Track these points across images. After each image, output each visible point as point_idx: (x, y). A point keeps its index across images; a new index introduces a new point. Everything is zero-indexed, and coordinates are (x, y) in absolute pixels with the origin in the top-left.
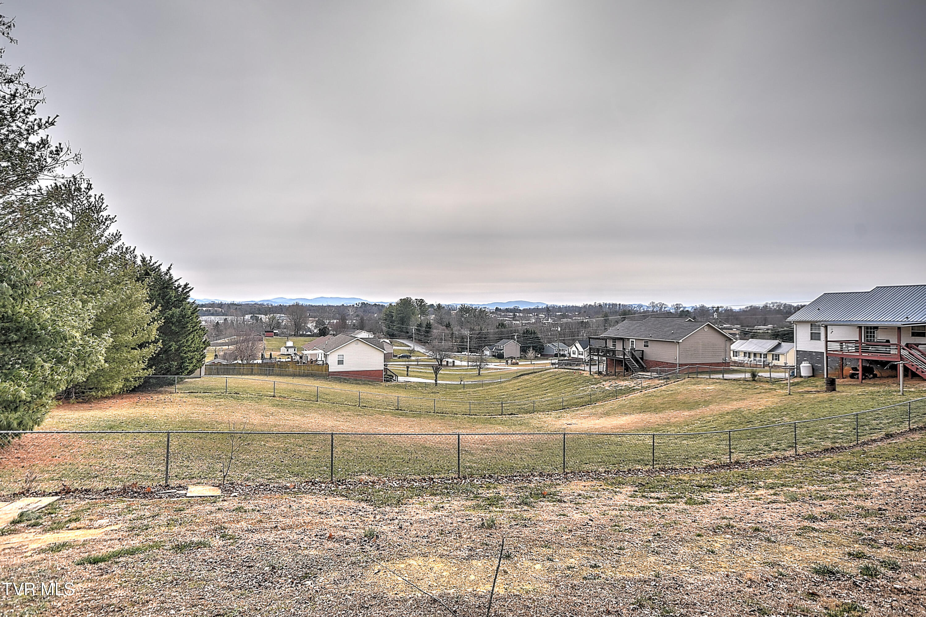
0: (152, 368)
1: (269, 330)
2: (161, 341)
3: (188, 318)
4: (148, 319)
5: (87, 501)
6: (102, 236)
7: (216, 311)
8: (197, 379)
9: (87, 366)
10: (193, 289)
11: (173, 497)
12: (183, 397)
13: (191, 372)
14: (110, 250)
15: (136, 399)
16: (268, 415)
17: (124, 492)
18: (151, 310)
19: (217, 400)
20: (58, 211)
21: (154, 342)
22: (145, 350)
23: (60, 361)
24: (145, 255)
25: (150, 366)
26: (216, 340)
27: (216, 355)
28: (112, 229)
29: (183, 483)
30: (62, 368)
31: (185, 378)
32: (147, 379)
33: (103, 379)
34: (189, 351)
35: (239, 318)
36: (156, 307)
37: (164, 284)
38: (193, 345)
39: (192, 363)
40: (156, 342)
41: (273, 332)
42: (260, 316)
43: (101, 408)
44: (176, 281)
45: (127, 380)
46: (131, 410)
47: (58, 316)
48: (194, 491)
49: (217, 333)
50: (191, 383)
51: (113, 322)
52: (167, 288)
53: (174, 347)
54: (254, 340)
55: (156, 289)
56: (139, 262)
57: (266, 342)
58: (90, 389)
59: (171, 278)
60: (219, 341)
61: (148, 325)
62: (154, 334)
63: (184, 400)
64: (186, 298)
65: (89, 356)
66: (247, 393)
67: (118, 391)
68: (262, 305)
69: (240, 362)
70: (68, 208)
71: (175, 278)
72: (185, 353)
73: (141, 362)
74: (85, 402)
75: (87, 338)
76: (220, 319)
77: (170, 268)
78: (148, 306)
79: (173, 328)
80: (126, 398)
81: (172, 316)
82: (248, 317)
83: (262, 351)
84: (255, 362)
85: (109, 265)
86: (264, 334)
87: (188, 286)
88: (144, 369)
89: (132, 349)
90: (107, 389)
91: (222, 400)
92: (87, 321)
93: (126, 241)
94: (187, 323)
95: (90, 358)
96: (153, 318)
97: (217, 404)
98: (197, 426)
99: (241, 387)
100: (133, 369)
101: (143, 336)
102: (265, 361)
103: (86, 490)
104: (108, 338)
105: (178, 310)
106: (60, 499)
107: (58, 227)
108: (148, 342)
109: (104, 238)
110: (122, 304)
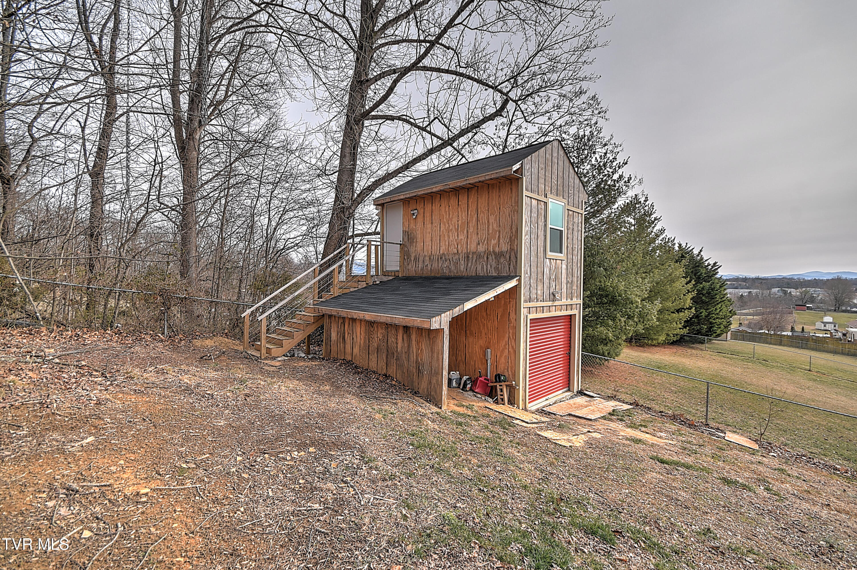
0: (686, 328)
1: (801, 303)
2: (694, 308)
3: (717, 290)
4: (684, 291)
5: (650, 416)
6: (652, 232)
7: (740, 285)
8: (724, 342)
9: (645, 322)
10: (721, 266)
11: (713, 435)
12: (712, 355)
13: (719, 335)
14: (657, 242)
15: (675, 350)
16: (803, 387)
17: (674, 418)
18: (686, 284)
19: (744, 363)
20: (627, 219)
21: (688, 309)
22: (682, 314)
23: (630, 317)
24: (681, 243)
25: (685, 327)
26: (741, 310)
27: (740, 324)
28: (658, 227)
29: (722, 427)
30: (631, 322)
31: (713, 340)
32: (682, 337)
33: (652, 333)
34: (717, 318)
35: (765, 292)
36: (690, 281)
37: (696, 263)
38: (721, 314)
39: (720, 328)
40: (690, 308)
41: (805, 306)
42: (789, 290)
43: (651, 352)
44: (706, 261)
45: (668, 335)
46: (672, 358)
47: (627, 288)
48: (731, 437)
49: (741, 304)
50: (718, 344)
51: (659, 292)
52: (698, 266)
53: (704, 313)
54: (782, 313)
55: (690, 268)
56: (677, 248)
57: (796, 315)
58: (643, 338)
59: (702, 259)
60: (744, 311)
61: (684, 295)
62: (689, 303)
63: (714, 357)
64: (715, 274)
65: (646, 316)
66: (778, 362)
67: (662, 342)
68: (792, 279)
69: (767, 332)
70: (632, 216)
71: (705, 259)
72: (714, 319)
73: (678, 323)
74: (640, 346)
75: (645, 304)
76: (745, 292)
77: (701, 251)
78: (684, 281)
79: (703, 298)
80: (668, 348)
81: (703, 288)
82: (775, 290)
83: (792, 324)
84: (783, 333)
85: (656, 253)
86: (794, 308)
87: (717, 264)
88: (680, 329)
89: (672, 312)
90: (655, 339)
91: (749, 364)
92: (644, 291)
93: (668, 234)
94: (716, 294)
95: (647, 317)
96: (688, 290)
97: (744, 366)
98: (727, 382)
99: (770, 355)
100: (673, 328)
101: (679, 304)
102: (795, 334)
103: (648, 408)
104: (658, 305)
105: (708, 284)
106: (633, 408)
107: (626, 230)
108: (684, 309)
109: (653, 234)
110: (665, 279)
